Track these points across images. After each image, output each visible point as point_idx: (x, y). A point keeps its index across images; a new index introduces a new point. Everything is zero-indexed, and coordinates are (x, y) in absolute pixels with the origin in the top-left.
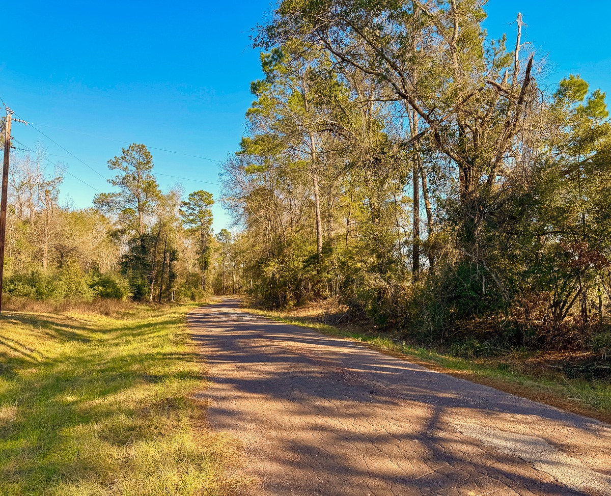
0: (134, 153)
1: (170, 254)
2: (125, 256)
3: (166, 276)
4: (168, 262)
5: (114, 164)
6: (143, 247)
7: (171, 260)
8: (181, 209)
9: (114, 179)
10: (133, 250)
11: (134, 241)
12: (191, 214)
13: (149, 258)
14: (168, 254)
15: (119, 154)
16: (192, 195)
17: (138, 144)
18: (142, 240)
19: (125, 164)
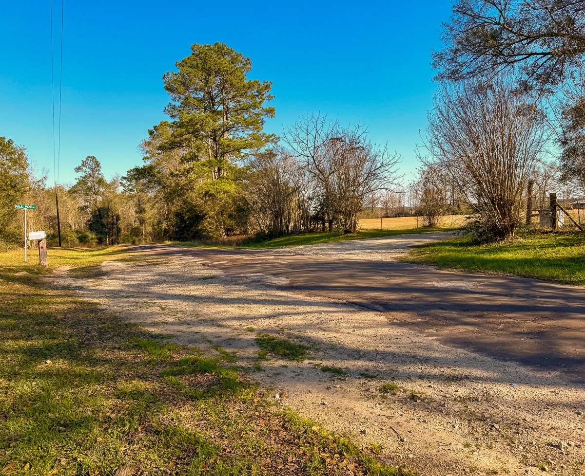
0: (89, 162)
1: (116, 217)
2: (89, 221)
3: (115, 230)
4: (115, 222)
5: (78, 169)
6: (100, 215)
7: (117, 221)
8: (122, 182)
9: (79, 178)
10: (94, 216)
11: (95, 212)
12: (129, 185)
13: (104, 221)
14: (115, 217)
15: (80, 164)
16: (129, 172)
17: (90, 156)
18: (99, 212)
19: (84, 168)
